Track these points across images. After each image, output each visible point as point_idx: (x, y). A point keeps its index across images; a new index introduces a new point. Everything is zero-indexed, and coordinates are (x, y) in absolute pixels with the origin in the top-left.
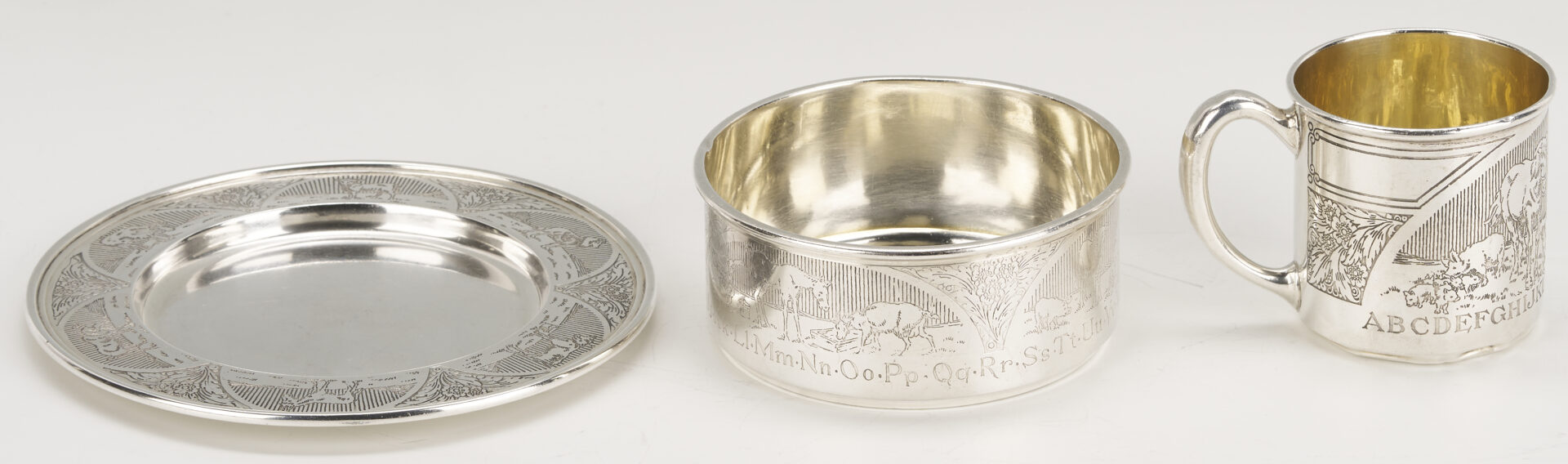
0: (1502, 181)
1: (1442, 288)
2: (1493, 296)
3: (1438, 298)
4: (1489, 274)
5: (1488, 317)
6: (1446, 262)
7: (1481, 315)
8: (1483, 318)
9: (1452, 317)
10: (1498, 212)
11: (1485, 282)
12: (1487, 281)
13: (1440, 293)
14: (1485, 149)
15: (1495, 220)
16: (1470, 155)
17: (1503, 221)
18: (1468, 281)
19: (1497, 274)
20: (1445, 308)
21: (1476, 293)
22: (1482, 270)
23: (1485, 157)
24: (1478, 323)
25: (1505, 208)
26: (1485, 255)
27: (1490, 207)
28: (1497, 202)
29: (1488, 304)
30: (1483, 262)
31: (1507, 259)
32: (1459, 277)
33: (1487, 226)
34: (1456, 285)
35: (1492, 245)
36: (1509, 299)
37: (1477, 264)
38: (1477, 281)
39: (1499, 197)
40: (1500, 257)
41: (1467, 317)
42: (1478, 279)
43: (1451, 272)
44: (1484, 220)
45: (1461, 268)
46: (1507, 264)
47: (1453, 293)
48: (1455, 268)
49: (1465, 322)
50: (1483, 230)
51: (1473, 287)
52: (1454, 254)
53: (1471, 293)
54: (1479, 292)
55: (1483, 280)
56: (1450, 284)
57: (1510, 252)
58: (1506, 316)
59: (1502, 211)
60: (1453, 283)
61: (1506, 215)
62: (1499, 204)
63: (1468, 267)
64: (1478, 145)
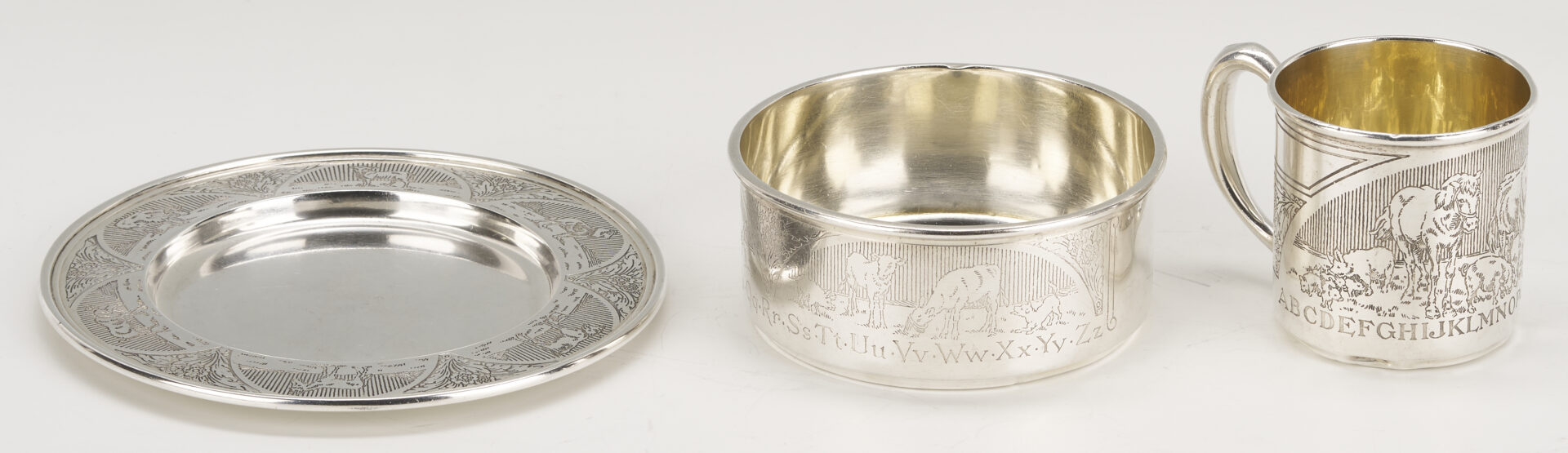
0: (1392, 197)
1: (1328, 283)
2: (1378, 309)
3: (1324, 292)
4: (1374, 286)
5: (1373, 329)
6: (1331, 259)
7: (1366, 324)
8: (1368, 328)
9: (1336, 314)
10: (1387, 227)
11: (1369, 292)
12: (1372, 292)
13: (1326, 288)
14: (1373, 160)
15: (1382, 233)
16: (1354, 159)
17: (1391, 238)
18: (1352, 285)
19: (1384, 289)
20: (1329, 303)
21: (1359, 299)
22: (1367, 280)
23: (1372, 167)
24: (1362, 331)
25: (1395, 226)
26: (1370, 265)
27: (1376, 219)
28: (1386, 216)
29: (1371, 315)
30: (1368, 271)
31: (1397, 278)
32: (1343, 278)
33: (1373, 237)
34: (1340, 285)
36: (1396, 321)
37: (1361, 270)
38: (1361, 288)
39: (1388, 212)
41: (1351, 321)
42: (1361, 286)
43: (1335, 270)
44: (1369, 229)
45: (1345, 270)
46: (1397, 282)
47: (1336, 291)
48: (1338, 267)
49: (1348, 325)
50: (1369, 239)
51: (1357, 293)
52: (1339, 253)
53: (1354, 298)
54: (1362, 299)
55: (1367, 290)
56: (1334, 282)
57: (1402, 271)
58: (1397, 335)
59: (1391, 228)
60: (1337, 282)
61: (1396, 232)
62: (1388, 220)
63: (1352, 271)
64: (1364, 153)
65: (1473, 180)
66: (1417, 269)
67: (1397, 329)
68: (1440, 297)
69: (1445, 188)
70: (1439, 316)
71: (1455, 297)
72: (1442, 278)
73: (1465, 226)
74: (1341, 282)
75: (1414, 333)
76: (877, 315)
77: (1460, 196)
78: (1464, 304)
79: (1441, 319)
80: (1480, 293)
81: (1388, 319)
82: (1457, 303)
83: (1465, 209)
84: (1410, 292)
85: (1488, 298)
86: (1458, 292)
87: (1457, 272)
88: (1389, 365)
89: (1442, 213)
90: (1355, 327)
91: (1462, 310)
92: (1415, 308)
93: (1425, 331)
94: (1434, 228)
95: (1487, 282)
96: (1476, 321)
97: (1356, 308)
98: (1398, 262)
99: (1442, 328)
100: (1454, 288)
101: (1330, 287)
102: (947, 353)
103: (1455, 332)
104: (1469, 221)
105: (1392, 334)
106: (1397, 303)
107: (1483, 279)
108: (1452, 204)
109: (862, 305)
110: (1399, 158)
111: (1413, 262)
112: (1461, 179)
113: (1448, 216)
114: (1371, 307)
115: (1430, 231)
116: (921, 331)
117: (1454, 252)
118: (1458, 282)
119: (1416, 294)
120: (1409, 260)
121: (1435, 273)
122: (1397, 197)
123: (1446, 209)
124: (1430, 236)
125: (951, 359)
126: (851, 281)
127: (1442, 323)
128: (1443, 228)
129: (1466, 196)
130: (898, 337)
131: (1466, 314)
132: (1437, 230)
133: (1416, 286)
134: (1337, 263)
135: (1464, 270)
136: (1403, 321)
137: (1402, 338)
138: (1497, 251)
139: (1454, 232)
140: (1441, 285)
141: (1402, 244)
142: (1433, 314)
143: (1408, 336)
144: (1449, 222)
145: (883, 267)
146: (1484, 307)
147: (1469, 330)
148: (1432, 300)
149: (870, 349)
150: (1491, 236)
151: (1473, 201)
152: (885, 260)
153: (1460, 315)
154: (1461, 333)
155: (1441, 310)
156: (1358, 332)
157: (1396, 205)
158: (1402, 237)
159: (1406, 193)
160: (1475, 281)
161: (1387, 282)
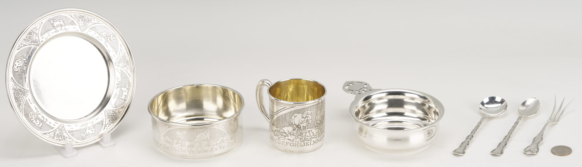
3: (278, 135)
4: (289, 135)
5: (289, 144)
7: (287, 143)
9: (281, 140)
10: (291, 122)
14: (288, 107)
15: (290, 123)
16: (285, 107)
17: (292, 124)
18: (284, 134)
19: (291, 135)
20: (280, 138)
22: (287, 134)
23: (288, 109)
25: (293, 122)
28: (291, 120)
29: (289, 141)
30: (288, 131)
31: (294, 133)
35: (290, 129)
36: (294, 142)
37: (286, 131)
40: (292, 132)
43: (281, 131)
45: (283, 131)
46: (294, 134)
47: (281, 136)
50: (288, 124)
52: (281, 127)
54: (286, 137)
57: (295, 132)
58: (294, 145)
61: (293, 123)
63: (284, 131)
65: (310, 112)
66: (298, 131)
67: (294, 144)
68: (304, 137)
69: (304, 114)
70: (303, 142)
71: (307, 137)
72: (304, 133)
73: (309, 122)
74: (282, 134)
75: (298, 145)
76: (183, 144)
77: (307, 116)
78: (309, 139)
79: (304, 142)
80: (313, 137)
81: (292, 142)
82: (308, 139)
83: (309, 118)
84: (297, 136)
85: (315, 137)
86: (308, 136)
87: (307, 132)
88: (293, 152)
89: (303, 119)
90: (285, 143)
91: (309, 140)
92: (298, 140)
93: (300, 145)
94: (302, 122)
95: (314, 134)
96: (312, 143)
97: (285, 139)
98: (294, 130)
99: (304, 144)
100: (307, 135)
101: (280, 135)
102: (199, 151)
103: (307, 145)
104: (310, 121)
105: (293, 145)
106: (294, 138)
107: (313, 133)
108: (306, 117)
109: (180, 142)
110: (293, 107)
111: (297, 130)
112: (307, 112)
113: (305, 120)
114: (288, 139)
115: (301, 123)
116: (193, 147)
117: (306, 128)
118: (308, 134)
119: (298, 137)
120: (296, 129)
121: (302, 132)
122: (293, 116)
123: (304, 118)
124: (301, 124)
125: (200, 152)
126: (177, 137)
127: (304, 143)
128: (304, 122)
129: (309, 116)
130: (188, 148)
131: (310, 141)
132: (302, 123)
133: (298, 135)
134: (281, 130)
135: (309, 131)
136: (296, 142)
137: (295, 146)
138: (317, 128)
139: (306, 123)
140: (304, 135)
141: (295, 126)
142: (302, 141)
143: (297, 146)
144: (305, 121)
145: (184, 134)
146: (314, 140)
147: (311, 145)
148: (302, 138)
149: (182, 151)
150: (315, 124)
151: (311, 117)
152: (184, 132)
153: (308, 141)
154: (309, 145)
155: (304, 140)
156: (286, 145)
157: (293, 117)
158: (295, 124)
159: (295, 115)
160: (312, 134)
161: (292, 134)
